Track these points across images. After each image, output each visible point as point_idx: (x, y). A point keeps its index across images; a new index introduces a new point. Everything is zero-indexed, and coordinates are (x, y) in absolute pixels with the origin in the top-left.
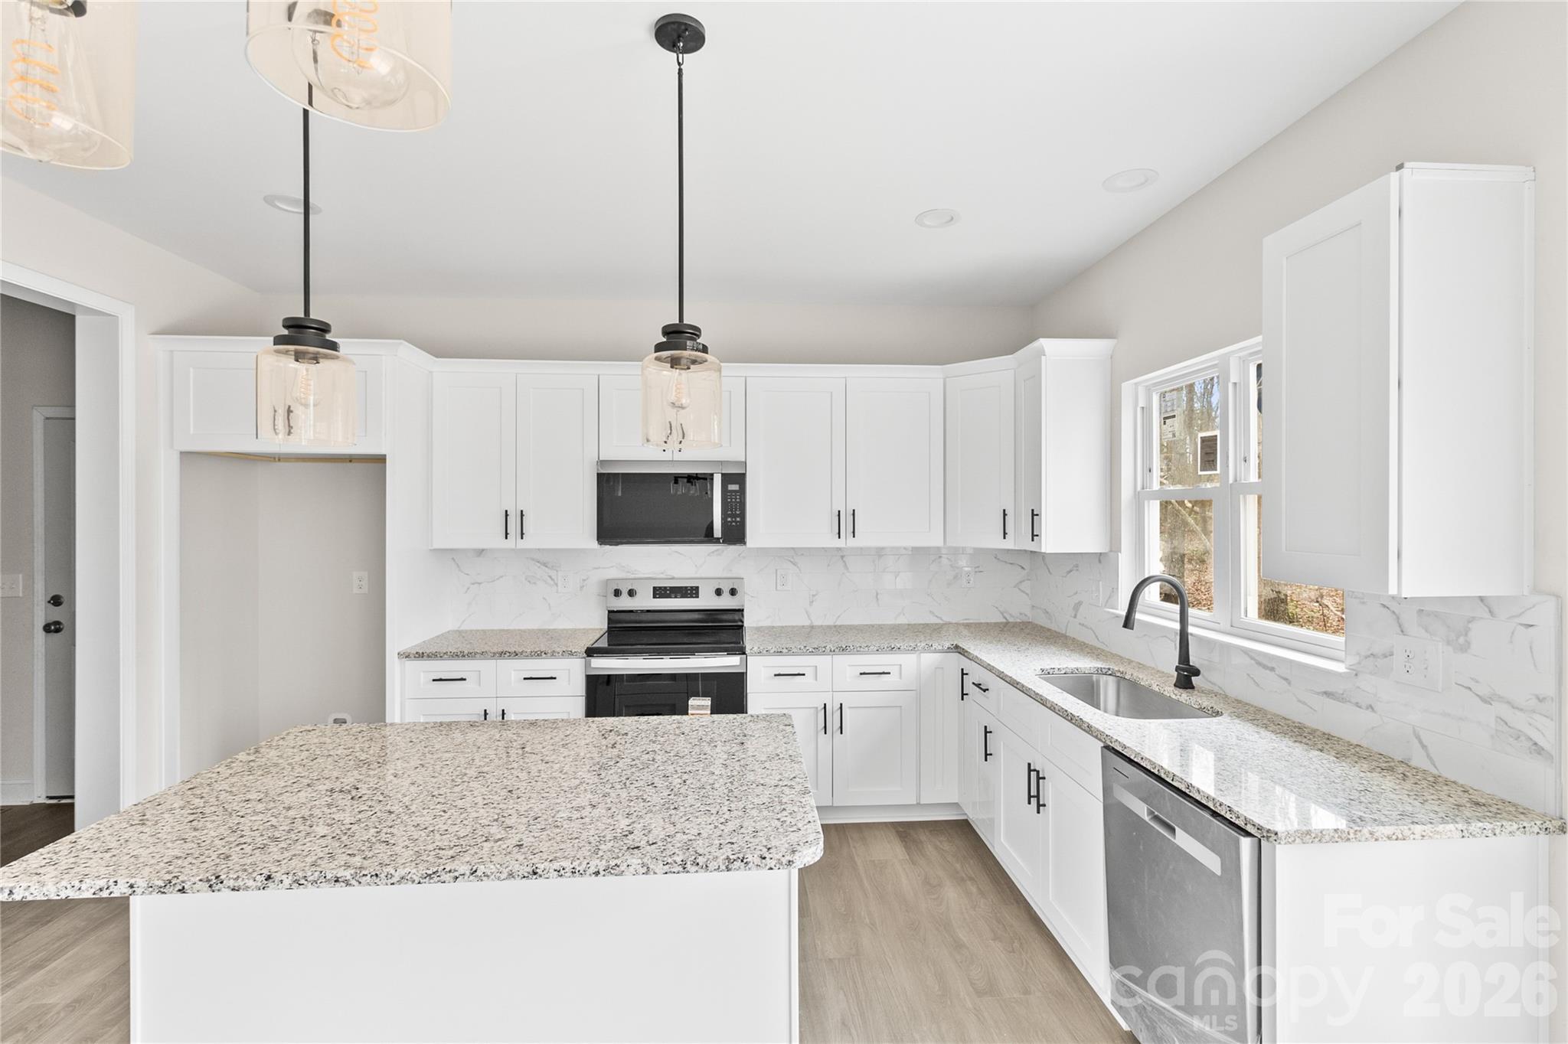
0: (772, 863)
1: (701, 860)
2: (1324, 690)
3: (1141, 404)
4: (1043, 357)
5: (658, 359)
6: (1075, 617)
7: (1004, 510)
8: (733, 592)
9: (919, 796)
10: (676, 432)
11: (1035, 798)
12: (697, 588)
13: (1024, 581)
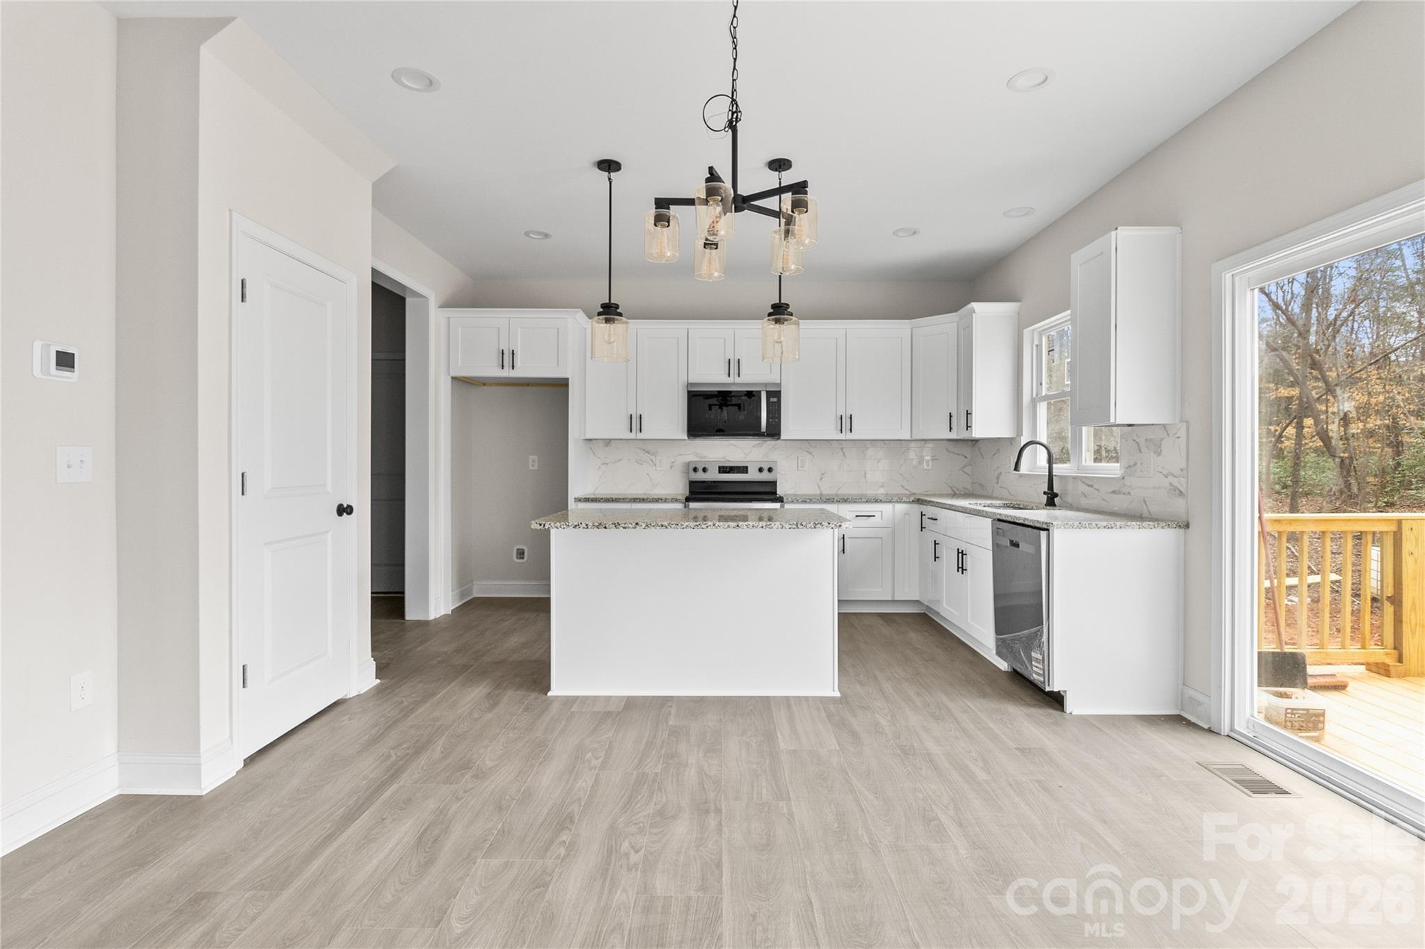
0: (833, 526)
1: (804, 524)
2: (1111, 490)
3: (1036, 342)
4: (974, 314)
5: (769, 320)
6: (998, 483)
7: (950, 414)
8: (770, 470)
9: (893, 596)
10: (733, 365)
11: (962, 569)
12: (747, 467)
13: (966, 466)
